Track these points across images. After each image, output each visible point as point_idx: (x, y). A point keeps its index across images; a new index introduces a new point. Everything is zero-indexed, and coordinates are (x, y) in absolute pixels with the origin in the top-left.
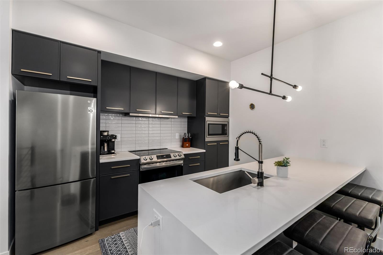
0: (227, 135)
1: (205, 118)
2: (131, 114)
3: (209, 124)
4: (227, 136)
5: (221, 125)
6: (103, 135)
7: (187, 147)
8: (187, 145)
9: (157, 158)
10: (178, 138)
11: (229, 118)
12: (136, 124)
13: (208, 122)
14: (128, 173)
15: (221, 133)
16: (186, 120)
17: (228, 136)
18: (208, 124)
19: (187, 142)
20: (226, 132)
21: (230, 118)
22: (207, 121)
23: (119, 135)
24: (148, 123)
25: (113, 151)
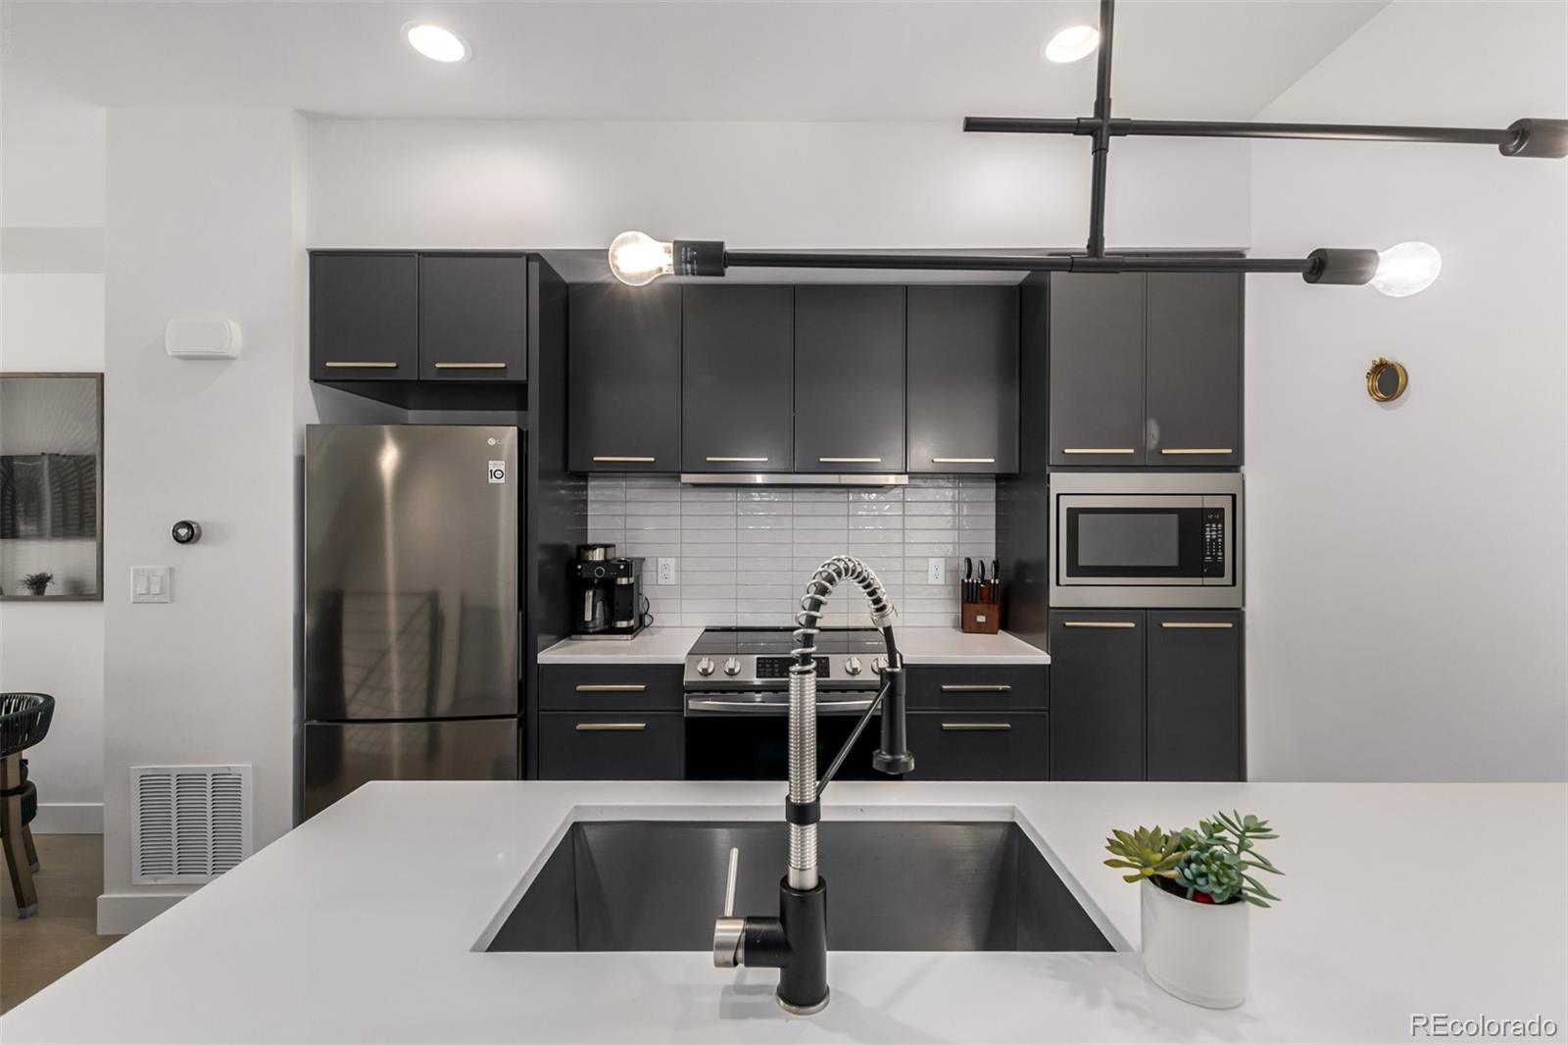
0: (1222, 575)
1: (1049, 475)
2: (686, 478)
3: (1073, 513)
4: (1227, 579)
5: (1175, 517)
6: (588, 562)
7: (980, 629)
8: (981, 619)
9: (758, 672)
10: (941, 581)
11: (1242, 468)
12: (737, 515)
13: (1067, 503)
14: (642, 715)
15: (1173, 562)
16: (989, 492)
17: (1237, 580)
18: (1070, 510)
19: (978, 606)
20: (1215, 557)
21: (1247, 469)
22: (1058, 495)
23: (672, 562)
24: (790, 513)
25: (624, 624)
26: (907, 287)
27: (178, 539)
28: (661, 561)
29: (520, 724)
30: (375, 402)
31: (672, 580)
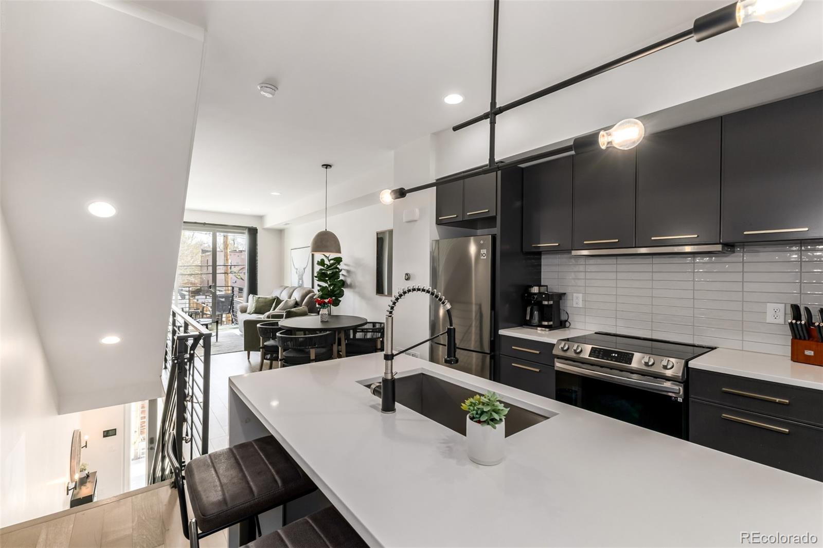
2: (577, 253)
6: (530, 293)
7: (809, 361)
8: (809, 353)
12: (617, 272)
14: (538, 365)
19: (808, 342)
23: (580, 295)
24: (651, 271)
25: (546, 323)
26: (722, 117)
27: (406, 280)
28: (574, 294)
29: (491, 358)
30: (452, 227)
31: (580, 305)
